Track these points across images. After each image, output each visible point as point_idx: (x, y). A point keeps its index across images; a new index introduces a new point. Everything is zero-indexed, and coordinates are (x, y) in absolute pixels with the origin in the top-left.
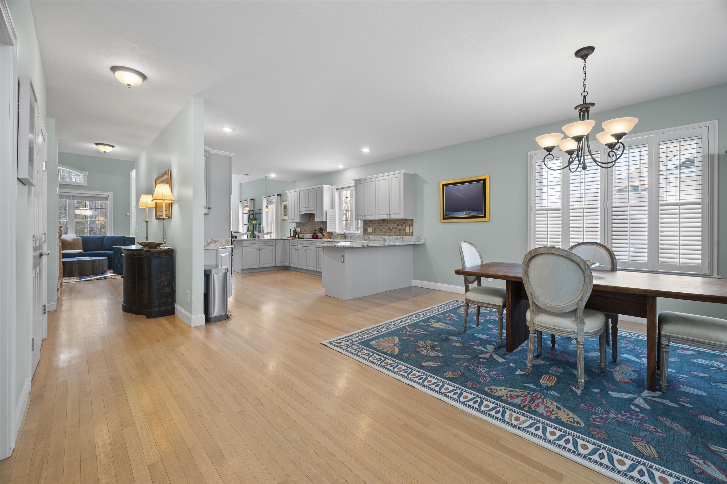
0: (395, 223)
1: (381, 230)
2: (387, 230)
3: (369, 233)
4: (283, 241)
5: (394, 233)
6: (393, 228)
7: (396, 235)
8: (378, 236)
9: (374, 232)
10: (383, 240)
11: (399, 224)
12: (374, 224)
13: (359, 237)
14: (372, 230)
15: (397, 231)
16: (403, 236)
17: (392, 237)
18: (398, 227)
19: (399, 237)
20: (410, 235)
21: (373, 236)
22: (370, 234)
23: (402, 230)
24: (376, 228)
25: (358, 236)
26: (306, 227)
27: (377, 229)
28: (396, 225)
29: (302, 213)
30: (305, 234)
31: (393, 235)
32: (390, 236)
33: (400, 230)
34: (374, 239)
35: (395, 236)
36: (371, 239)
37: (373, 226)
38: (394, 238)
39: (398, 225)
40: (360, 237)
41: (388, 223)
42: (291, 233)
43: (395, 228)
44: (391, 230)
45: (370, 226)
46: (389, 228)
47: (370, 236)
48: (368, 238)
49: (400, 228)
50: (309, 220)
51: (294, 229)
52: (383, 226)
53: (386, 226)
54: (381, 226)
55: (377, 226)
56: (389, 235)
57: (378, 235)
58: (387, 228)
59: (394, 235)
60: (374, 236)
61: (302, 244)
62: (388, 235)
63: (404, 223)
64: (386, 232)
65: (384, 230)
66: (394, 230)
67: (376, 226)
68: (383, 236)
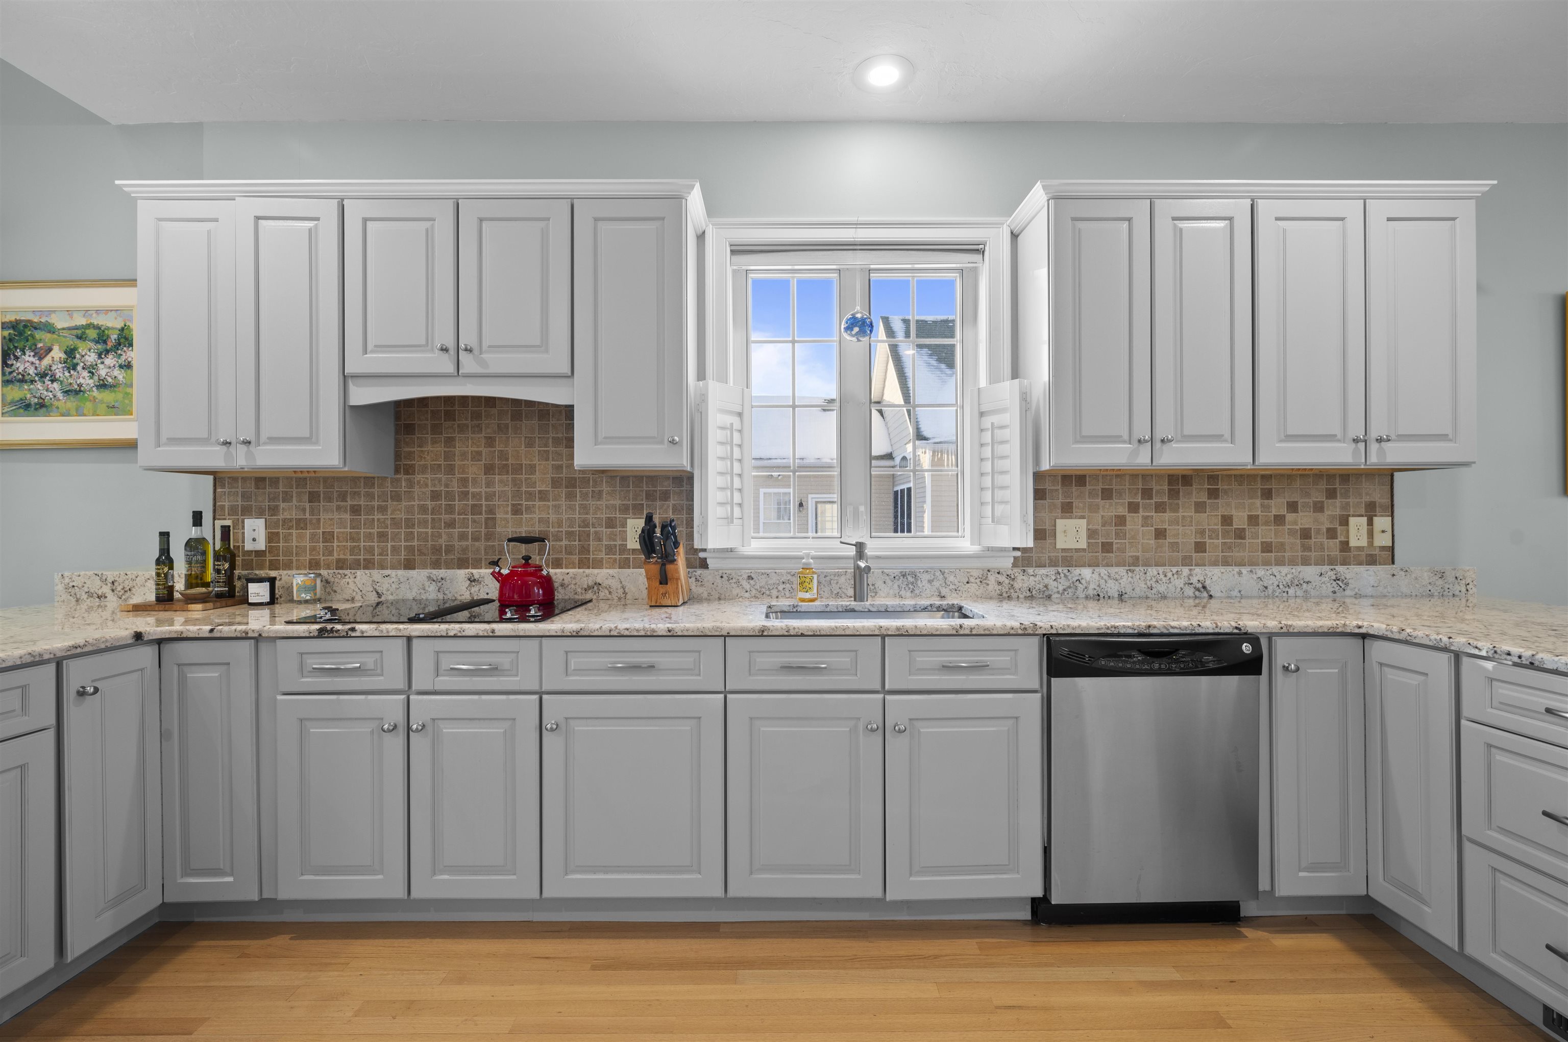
0: (1267, 494)
1: (1160, 534)
2: (1214, 534)
3: (1064, 550)
4: (147, 654)
5: (1267, 548)
6: (1253, 520)
7: (1280, 562)
8: (1152, 571)
9: (1107, 547)
10: (1189, 591)
11: (1301, 501)
12: (1107, 494)
13: (983, 580)
14: (1092, 534)
15: (1287, 540)
16: (1340, 569)
17: (1260, 572)
18: (1290, 517)
19: (1310, 572)
20: (1372, 561)
21: (1103, 571)
22: (1069, 559)
23: (1318, 531)
24: (1121, 521)
25: (975, 573)
26: (356, 510)
27: (1134, 522)
28: (1277, 505)
29: (363, 395)
30: (341, 565)
31: (1252, 563)
32: (1245, 570)
33: (1306, 534)
34: (1113, 588)
35: (1285, 570)
36: (1091, 592)
37: (1094, 509)
38: (1271, 582)
39: (1293, 507)
40: (992, 578)
41: (1213, 494)
42: (165, 559)
43: (1267, 523)
44: (1240, 534)
45: (1067, 510)
46: (1227, 520)
47: (1086, 572)
48: (1064, 583)
49: (1304, 519)
50: (398, 456)
51: (194, 532)
52: (1175, 509)
53: (1200, 507)
54: (1160, 508)
55: (1133, 508)
56: (1226, 563)
57: (1135, 562)
58: (1210, 520)
59: (1267, 563)
60: (1113, 570)
61: (494, 670)
62: (1215, 564)
63: (1331, 494)
64: (1200, 547)
65: (1186, 536)
66: (1266, 533)
67: (1122, 511)
68: (1185, 571)
